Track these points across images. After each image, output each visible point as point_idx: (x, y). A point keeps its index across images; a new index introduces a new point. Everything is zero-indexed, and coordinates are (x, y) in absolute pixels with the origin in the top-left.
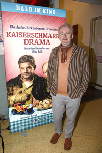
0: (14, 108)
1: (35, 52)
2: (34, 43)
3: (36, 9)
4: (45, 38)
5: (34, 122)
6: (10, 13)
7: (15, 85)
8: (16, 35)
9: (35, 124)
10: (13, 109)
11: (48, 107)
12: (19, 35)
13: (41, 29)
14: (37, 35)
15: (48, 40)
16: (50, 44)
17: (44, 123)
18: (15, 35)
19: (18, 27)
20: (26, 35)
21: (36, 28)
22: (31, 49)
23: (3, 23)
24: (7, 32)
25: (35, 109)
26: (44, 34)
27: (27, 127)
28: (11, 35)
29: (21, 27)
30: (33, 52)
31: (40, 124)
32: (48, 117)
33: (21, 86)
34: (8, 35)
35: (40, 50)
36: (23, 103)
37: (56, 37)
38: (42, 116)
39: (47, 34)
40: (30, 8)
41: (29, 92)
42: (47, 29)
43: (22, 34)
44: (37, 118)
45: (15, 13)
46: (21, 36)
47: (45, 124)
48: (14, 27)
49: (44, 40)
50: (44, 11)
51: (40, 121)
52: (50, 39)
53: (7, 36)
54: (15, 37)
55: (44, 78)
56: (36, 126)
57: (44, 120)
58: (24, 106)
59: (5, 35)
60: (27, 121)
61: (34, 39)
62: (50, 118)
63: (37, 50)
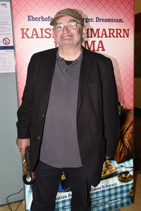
4: (93, 39)
8: (40, 35)
12: (45, 34)
15: (101, 42)
18: (37, 34)
19: (43, 19)
23: (15, 13)
24: (23, 29)
26: (92, 30)
28: (30, 35)
32: (104, 197)
34: (24, 34)
37: (115, 34)
39: (98, 30)
42: (98, 20)
43: (51, 32)
46: (48, 36)
48: (36, 19)
49: (93, 42)
52: (104, 40)
53: (23, 37)
54: (38, 37)
59: (19, 34)
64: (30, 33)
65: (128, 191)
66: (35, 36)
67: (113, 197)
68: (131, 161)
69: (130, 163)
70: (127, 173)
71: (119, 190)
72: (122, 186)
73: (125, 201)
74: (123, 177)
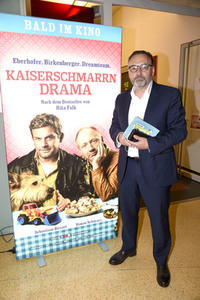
0: (22, 212)
1: (62, 108)
2: (59, 91)
3: (63, 27)
4: (80, 82)
5: (61, 240)
6: (11, 35)
7: (24, 169)
8: (25, 77)
9: (63, 243)
10: (21, 215)
11: (87, 211)
12: (30, 76)
13: (74, 64)
14: (65, 77)
15: (87, 85)
16: (90, 93)
17: (80, 242)
18: (22, 76)
19: (28, 62)
20: (45, 76)
21: (63, 63)
22: (54, 102)
25: (62, 215)
26: (79, 74)
27: (48, 249)
28: (15, 77)
29: (34, 62)
30: (57, 107)
31: (74, 243)
32: (89, 231)
33: (36, 173)
34: (9, 76)
35: (71, 105)
36: (40, 203)
37: (102, 79)
38: (76, 229)
39: (84, 74)
40: (50, 24)
41: (51, 182)
42: (84, 64)
43: (37, 75)
44: (67, 233)
45: (21, 36)
46: (33, 78)
47: (83, 244)
48: (21, 62)
49: (79, 86)
50: (78, 30)
51: (73, 237)
52: (90, 84)
53: (8, 79)
54: (23, 79)
55: (80, 158)
56: (65, 248)
57: (80, 236)
58: (41, 208)
60: (47, 237)
61: (60, 83)
62: (92, 233)
63: (65, 105)
64: (15, 75)
65: (112, 226)
66: (20, 79)
67: (98, 232)
68: (116, 200)
69: (115, 201)
70: (112, 210)
71: (104, 225)
72: (106, 222)
73: (109, 235)
74: (108, 214)
